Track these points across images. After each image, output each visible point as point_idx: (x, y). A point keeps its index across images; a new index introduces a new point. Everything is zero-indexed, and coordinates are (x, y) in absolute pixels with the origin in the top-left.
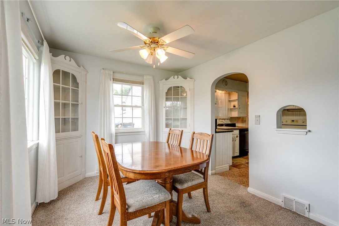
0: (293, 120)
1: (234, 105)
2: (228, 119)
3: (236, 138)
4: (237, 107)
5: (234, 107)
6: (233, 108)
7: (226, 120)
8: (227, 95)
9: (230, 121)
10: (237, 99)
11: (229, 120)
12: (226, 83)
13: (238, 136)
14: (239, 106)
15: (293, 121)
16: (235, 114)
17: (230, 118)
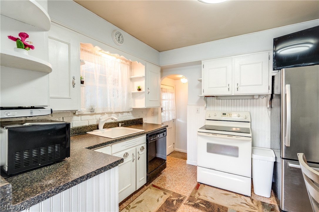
0: (224, 112)
1: (139, 88)
2: (128, 112)
3: (140, 151)
4: (143, 90)
5: (140, 90)
6: (137, 91)
7: (124, 114)
8: (126, 68)
9: (133, 115)
10: (144, 77)
11: (130, 114)
12: (121, 39)
13: (144, 148)
14: (147, 89)
15: (224, 114)
16: (140, 103)
17: (132, 110)
